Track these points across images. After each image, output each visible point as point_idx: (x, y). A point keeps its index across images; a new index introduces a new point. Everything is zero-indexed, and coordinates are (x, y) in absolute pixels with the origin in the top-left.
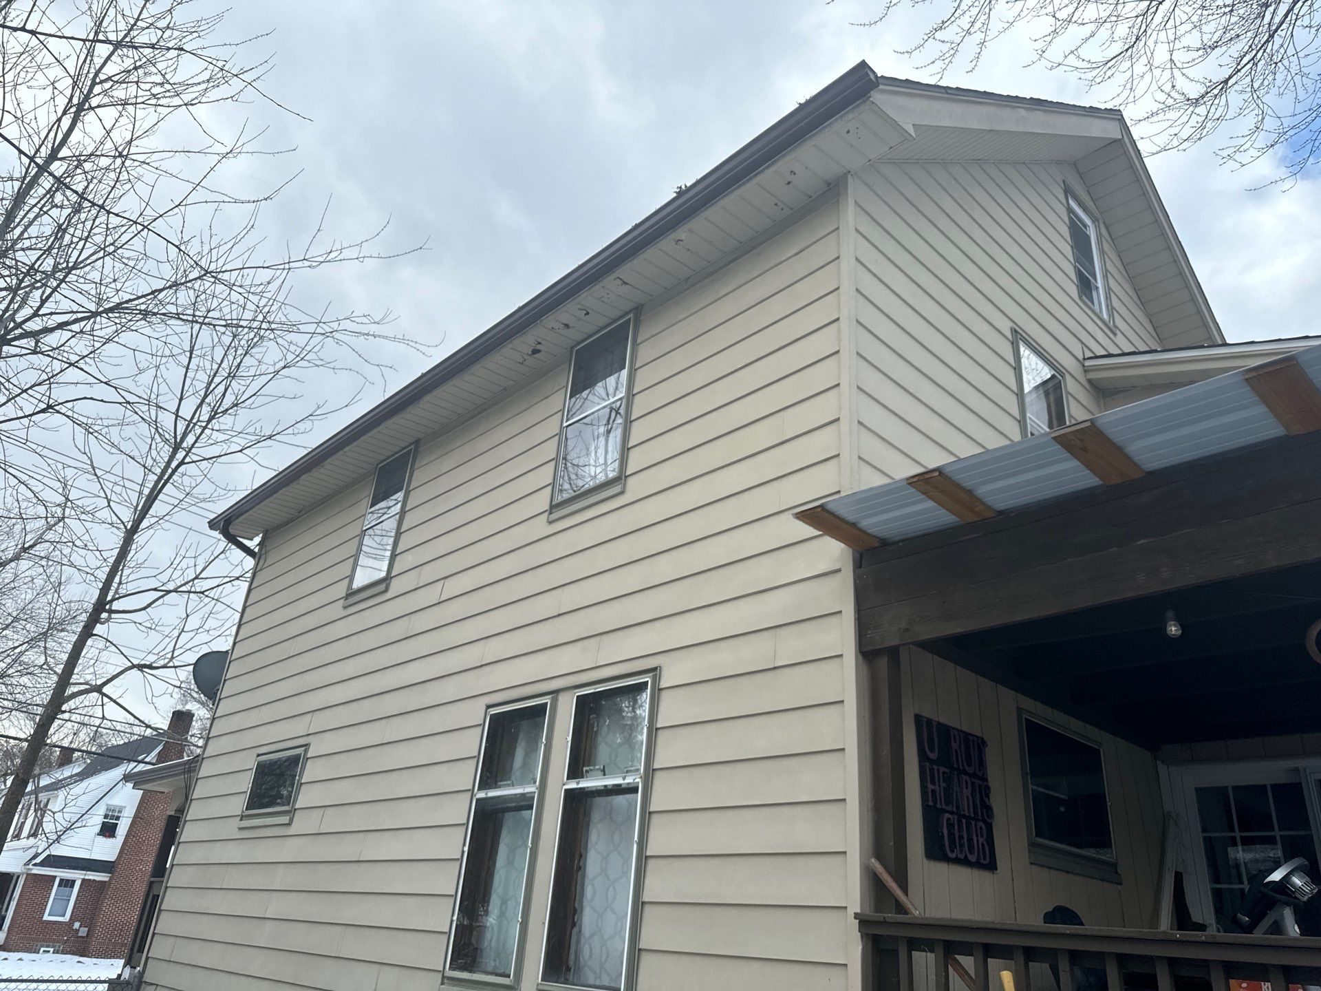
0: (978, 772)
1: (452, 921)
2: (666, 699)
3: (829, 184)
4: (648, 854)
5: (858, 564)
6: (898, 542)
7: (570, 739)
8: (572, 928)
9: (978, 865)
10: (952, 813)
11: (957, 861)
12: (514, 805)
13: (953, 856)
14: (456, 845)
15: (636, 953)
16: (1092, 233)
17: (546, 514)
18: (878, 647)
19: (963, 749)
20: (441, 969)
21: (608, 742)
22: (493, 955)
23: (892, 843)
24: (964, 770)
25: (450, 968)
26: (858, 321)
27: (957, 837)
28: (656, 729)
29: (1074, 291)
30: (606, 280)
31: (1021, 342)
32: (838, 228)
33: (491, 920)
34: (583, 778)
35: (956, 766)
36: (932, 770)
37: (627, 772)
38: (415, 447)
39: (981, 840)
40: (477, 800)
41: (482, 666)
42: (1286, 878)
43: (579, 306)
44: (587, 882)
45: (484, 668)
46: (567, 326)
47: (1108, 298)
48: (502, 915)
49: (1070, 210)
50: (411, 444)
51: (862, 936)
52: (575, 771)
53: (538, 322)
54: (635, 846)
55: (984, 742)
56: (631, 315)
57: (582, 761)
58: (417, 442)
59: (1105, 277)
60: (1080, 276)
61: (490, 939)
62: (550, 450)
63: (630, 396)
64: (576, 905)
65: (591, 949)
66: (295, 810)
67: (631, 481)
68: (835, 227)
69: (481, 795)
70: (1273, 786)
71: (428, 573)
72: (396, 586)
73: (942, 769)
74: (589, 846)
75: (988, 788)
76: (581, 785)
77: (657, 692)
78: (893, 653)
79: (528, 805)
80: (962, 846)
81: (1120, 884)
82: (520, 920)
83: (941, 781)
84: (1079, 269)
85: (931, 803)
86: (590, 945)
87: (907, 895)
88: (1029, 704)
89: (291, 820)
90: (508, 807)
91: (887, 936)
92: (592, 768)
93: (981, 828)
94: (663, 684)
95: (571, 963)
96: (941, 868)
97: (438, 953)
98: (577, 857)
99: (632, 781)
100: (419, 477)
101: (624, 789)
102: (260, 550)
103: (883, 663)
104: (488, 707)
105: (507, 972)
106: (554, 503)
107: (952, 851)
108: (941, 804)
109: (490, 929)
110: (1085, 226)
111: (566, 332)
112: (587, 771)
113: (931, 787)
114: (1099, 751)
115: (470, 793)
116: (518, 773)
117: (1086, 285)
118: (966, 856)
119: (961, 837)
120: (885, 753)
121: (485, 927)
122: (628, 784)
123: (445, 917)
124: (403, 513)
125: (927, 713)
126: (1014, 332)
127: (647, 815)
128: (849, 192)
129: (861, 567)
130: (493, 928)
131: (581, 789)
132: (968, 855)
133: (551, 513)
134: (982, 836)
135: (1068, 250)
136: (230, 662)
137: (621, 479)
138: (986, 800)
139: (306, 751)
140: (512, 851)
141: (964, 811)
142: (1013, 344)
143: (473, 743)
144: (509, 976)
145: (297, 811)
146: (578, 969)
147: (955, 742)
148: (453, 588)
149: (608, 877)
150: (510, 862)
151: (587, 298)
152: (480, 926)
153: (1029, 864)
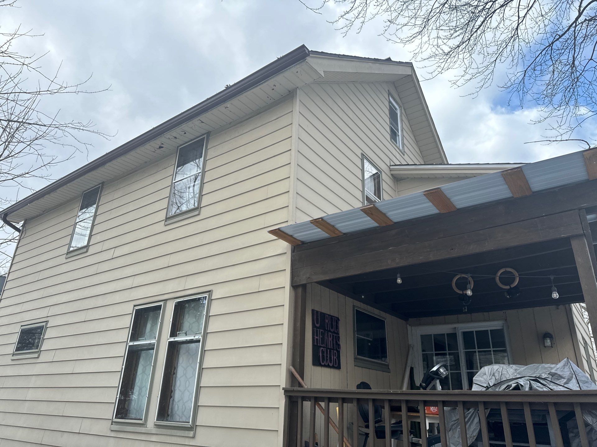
0: (335, 331)
1: (117, 398)
2: (214, 304)
3: (290, 91)
4: (203, 367)
5: (293, 251)
6: (308, 243)
7: (171, 320)
8: (170, 398)
9: (333, 367)
10: (324, 347)
11: (325, 366)
12: (146, 348)
13: (323, 364)
14: (119, 365)
15: (197, 407)
16: (398, 112)
17: (164, 221)
18: (298, 284)
19: (330, 322)
20: (111, 418)
21: (188, 321)
22: (135, 411)
23: (299, 360)
24: (330, 330)
25: (115, 418)
26: (298, 151)
27: (325, 356)
28: (209, 316)
29: (388, 137)
30: (194, 120)
31: (365, 159)
32: (292, 111)
33: (135, 397)
34: (176, 336)
35: (326, 329)
36: (317, 331)
37: (196, 334)
38: (102, 185)
39: (335, 358)
40: (129, 346)
41: (132, 288)
42: (438, 369)
43: (181, 130)
44: (177, 379)
45: (133, 289)
46: (175, 138)
47: (402, 140)
48: (139, 394)
49: (390, 102)
50: (100, 184)
51: (285, 396)
52: (173, 334)
53: (162, 135)
54: (198, 364)
55: (338, 319)
56: (205, 136)
57: (176, 329)
58: (103, 183)
59: (402, 131)
60: (392, 130)
61: (134, 405)
62: (166, 192)
63: (204, 172)
64: (172, 389)
65: (178, 407)
66: (41, 351)
67: (202, 209)
68: (291, 110)
69: (131, 344)
70: (447, 334)
71: (107, 245)
72: (92, 250)
73: (321, 330)
74: (179, 364)
75: (339, 337)
76: (176, 340)
77: (210, 300)
78: (304, 286)
79: (153, 348)
80: (327, 360)
81: (390, 373)
82: (147, 396)
83: (320, 335)
84: (391, 127)
85: (316, 344)
86: (178, 405)
87: (303, 381)
88: (358, 304)
89: (39, 356)
90: (143, 349)
91: (294, 396)
92: (181, 332)
93: (335, 353)
94: (213, 298)
95: (169, 413)
96: (319, 369)
97: (110, 412)
98: (173, 369)
99: (197, 338)
100: (103, 200)
101: (194, 341)
102: (23, 229)
103: (300, 290)
104: (135, 306)
105: (141, 418)
106: (167, 217)
107: (323, 362)
108: (320, 344)
109: (134, 401)
110: (396, 109)
111: (175, 140)
112: (179, 334)
113: (316, 337)
114: (385, 321)
115: (126, 343)
116: (148, 334)
117: (394, 134)
118: (328, 364)
119: (327, 357)
120: (298, 325)
121: (132, 400)
122: (196, 339)
123: (113, 396)
124: (95, 216)
125: (317, 309)
126: (362, 155)
127: (203, 352)
128: (297, 96)
129: (294, 252)
130: (135, 400)
131: (176, 341)
132: (329, 363)
133: (166, 221)
134: (335, 356)
135: (388, 120)
136: (7, 282)
137: (198, 208)
138: (338, 342)
139: (46, 324)
140: (145, 367)
141: (329, 346)
142: (361, 160)
143: (128, 322)
144: (142, 420)
145: (41, 352)
146: (172, 416)
147: (327, 319)
148: (118, 252)
149: (186, 377)
150: (144, 372)
151: (185, 127)
152: (129, 400)
153: (354, 366)
